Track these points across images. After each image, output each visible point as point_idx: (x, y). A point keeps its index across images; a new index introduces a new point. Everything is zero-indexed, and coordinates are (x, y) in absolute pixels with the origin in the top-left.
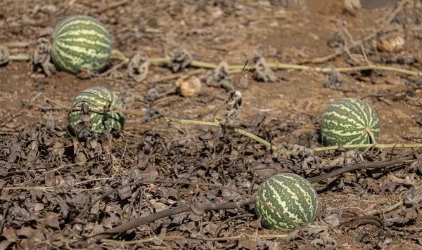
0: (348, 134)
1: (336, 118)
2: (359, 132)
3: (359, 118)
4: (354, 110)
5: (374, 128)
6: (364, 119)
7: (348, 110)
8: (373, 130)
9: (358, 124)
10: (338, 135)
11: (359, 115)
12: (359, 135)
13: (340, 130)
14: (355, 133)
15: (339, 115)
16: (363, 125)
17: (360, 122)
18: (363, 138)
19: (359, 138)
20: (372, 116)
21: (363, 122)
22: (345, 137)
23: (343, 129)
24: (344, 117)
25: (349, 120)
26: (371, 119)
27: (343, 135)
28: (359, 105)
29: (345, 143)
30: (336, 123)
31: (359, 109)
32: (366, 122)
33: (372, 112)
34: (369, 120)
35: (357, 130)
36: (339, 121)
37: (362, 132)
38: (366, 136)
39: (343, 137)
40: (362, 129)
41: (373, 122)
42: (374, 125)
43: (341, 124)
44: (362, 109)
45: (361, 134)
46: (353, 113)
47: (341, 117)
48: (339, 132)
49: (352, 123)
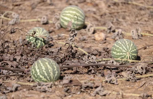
0: (118, 54)
2: (123, 54)
3: (124, 47)
4: (123, 44)
5: (132, 53)
6: (127, 48)
7: (121, 43)
9: (123, 50)
11: (125, 46)
12: (123, 55)
13: (115, 52)
14: (121, 54)
16: (125, 51)
17: (124, 49)
18: (125, 57)
19: (123, 56)
20: (132, 48)
21: (126, 50)
22: (117, 55)
23: (117, 51)
24: (118, 46)
27: (116, 54)
28: (126, 42)
29: (117, 58)
31: (126, 44)
32: (127, 49)
33: (132, 46)
34: (129, 49)
36: (116, 47)
37: (125, 54)
41: (131, 50)
42: (132, 51)
43: (116, 49)
44: (127, 44)
45: (124, 55)
46: (122, 45)
47: (117, 46)
48: (115, 53)
49: (120, 49)
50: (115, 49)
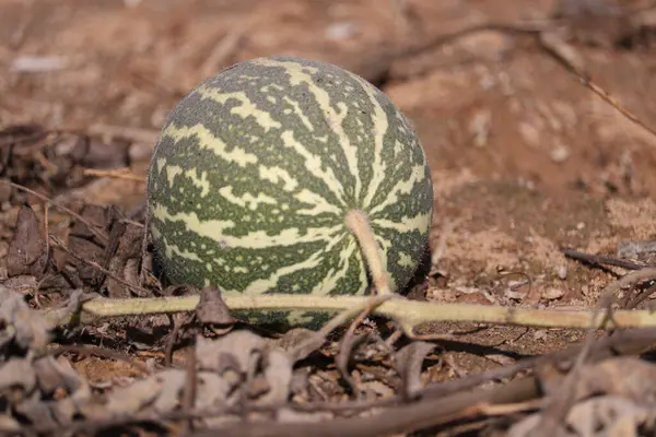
0: (258, 240)
1: (205, 160)
2: (312, 235)
3: (313, 164)
4: (292, 123)
5: (393, 213)
6: (342, 173)
7: (265, 121)
8: (385, 224)
9: (306, 196)
10: (211, 243)
11: (316, 148)
12: (310, 248)
13: (222, 217)
14: (289, 237)
15: (218, 147)
16: (331, 198)
17: (319, 187)
18: (330, 262)
19: (311, 262)
20: (387, 155)
21: (335, 186)
22: (240, 251)
24: (241, 157)
25: (266, 173)
26: (379, 169)
27: (233, 242)
28: (322, 97)
29: (240, 284)
30: (204, 185)
31: (322, 123)
32: (348, 182)
33: (390, 137)
34: (367, 175)
35: (303, 225)
36: (221, 173)
37: (325, 233)
38: (345, 254)
39: (232, 255)
40: (326, 220)
41: (386, 187)
42: (392, 198)
43: (226, 192)
44: (336, 121)
45: (322, 244)
46: (288, 138)
47: (228, 157)
48: (212, 229)
49: (276, 189)
50: (216, 184)
